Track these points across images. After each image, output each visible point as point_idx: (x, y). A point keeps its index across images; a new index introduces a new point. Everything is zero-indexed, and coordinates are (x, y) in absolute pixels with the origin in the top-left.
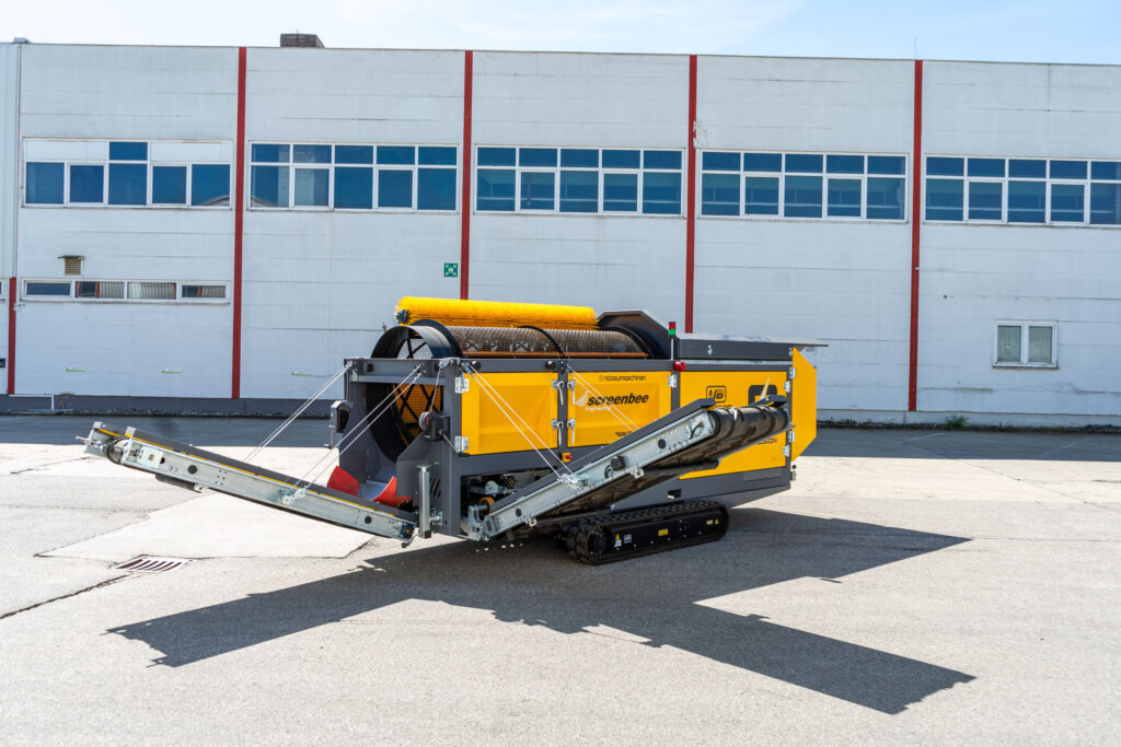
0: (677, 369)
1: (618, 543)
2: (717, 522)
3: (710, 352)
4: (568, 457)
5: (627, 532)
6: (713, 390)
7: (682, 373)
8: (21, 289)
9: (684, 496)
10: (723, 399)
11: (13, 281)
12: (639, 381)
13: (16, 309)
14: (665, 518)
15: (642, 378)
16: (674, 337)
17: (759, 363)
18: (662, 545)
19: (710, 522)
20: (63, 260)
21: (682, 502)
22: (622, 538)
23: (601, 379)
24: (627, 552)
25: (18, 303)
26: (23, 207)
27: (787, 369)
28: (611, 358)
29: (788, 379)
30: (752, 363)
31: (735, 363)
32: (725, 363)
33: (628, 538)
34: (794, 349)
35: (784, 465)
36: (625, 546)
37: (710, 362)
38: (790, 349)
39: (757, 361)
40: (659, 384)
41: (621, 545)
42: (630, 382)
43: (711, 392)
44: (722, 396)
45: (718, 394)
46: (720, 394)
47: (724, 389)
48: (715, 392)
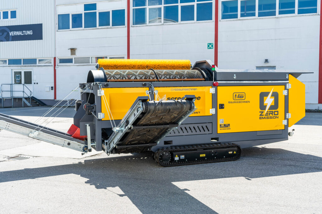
0: (214, 85)
1: (177, 158)
2: (235, 152)
3: (235, 78)
5: (183, 154)
6: (237, 94)
7: (218, 87)
8: (57, 61)
9: (220, 141)
11: (55, 58)
12: (193, 91)
13: (56, 69)
14: (204, 149)
15: (194, 89)
16: (215, 71)
17: (267, 82)
18: (201, 161)
19: (230, 152)
20: (70, 50)
21: (220, 143)
22: (179, 156)
23: (172, 90)
24: (181, 163)
25: (56, 66)
26: (57, 31)
27: (285, 85)
29: (285, 89)
30: (262, 82)
31: (251, 82)
32: (244, 82)
33: (183, 157)
34: (290, 75)
35: (284, 129)
36: (180, 160)
37: (236, 82)
38: (287, 75)
39: (266, 81)
40: (205, 92)
41: (178, 159)
42: (188, 91)
43: (236, 95)
44: (243, 97)
45: (240, 96)
46: (242, 96)
47: (244, 94)
48: (239, 95)
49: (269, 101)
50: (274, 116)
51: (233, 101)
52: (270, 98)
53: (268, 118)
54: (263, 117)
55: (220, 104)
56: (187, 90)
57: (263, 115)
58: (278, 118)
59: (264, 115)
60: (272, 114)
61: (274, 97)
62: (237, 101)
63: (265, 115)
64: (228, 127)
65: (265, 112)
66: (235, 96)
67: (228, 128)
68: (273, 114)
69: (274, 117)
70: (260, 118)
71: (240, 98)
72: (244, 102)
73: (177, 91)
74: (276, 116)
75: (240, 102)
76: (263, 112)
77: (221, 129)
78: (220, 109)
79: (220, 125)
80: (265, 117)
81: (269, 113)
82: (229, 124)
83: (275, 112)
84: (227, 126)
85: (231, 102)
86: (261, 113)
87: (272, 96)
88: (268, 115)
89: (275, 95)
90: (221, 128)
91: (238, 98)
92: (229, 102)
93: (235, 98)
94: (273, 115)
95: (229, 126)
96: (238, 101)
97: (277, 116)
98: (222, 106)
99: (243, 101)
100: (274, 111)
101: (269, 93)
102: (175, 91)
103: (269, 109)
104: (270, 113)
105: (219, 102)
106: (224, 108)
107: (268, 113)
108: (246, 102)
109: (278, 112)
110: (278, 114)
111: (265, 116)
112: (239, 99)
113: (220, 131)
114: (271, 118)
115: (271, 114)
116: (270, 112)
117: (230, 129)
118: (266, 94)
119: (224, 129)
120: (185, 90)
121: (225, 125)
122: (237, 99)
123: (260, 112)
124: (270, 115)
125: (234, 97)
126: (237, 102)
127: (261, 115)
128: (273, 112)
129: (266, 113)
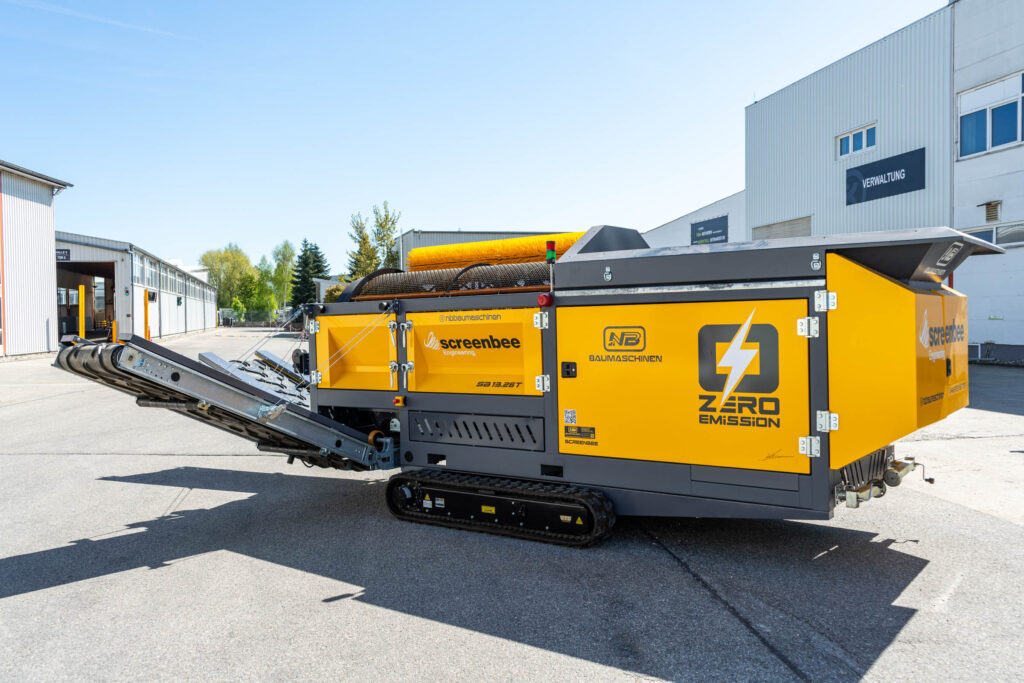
1: (428, 505)
2: (579, 521)
3: (607, 277)
4: (398, 401)
5: (441, 495)
6: (618, 333)
7: (558, 309)
9: (567, 477)
10: (640, 346)
12: (491, 321)
15: (495, 317)
18: (485, 525)
19: (566, 518)
22: (433, 499)
23: (442, 319)
24: (435, 518)
28: (502, 293)
29: (811, 312)
30: (706, 289)
31: (665, 290)
32: (641, 291)
33: (440, 502)
34: (831, 257)
35: (808, 472)
36: (434, 510)
37: (610, 292)
38: (816, 257)
39: (719, 285)
40: (520, 325)
41: (430, 506)
42: (479, 322)
43: (613, 334)
44: (638, 342)
45: (627, 339)
46: (633, 339)
47: (640, 331)
48: (623, 334)
49: (738, 359)
50: (759, 415)
51: (604, 353)
52: (742, 348)
53: (733, 422)
54: (716, 415)
55: (563, 363)
56: (477, 318)
57: (714, 410)
58: (778, 425)
59: (718, 410)
60: (751, 408)
61: (757, 344)
62: (616, 354)
63: (723, 410)
64: (589, 437)
65: (722, 398)
66: (611, 339)
67: (590, 440)
68: (757, 409)
69: (762, 422)
70: (702, 420)
71: (627, 344)
72: (640, 359)
73: (453, 323)
74: (768, 416)
75: (626, 359)
76: (714, 398)
77: (567, 442)
78: (563, 377)
79: (567, 428)
80: (720, 418)
81: (737, 402)
82: (593, 429)
83: (762, 400)
84: (586, 433)
85: (600, 359)
86: (705, 401)
87: (750, 339)
88: (734, 411)
89: (765, 337)
90: (569, 439)
91: (621, 344)
92: (592, 358)
93: (610, 345)
94: (754, 412)
95: (592, 435)
96: (621, 354)
97: (774, 418)
98: (570, 370)
99: (637, 354)
100: (758, 396)
101: (735, 328)
102: (448, 323)
103: (737, 390)
104: (741, 407)
105: (563, 356)
106: (575, 376)
107: (734, 405)
108: (650, 359)
109: (776, 401)
110: (776, 411)
111: (723, 414)
112: (623, 347)
113: (566, 446)
114: (746, 422)
115: (746, 410)
116: (740, 399)
117: (596, 444)
118: (727, 332)
119: (577, 442)
120: (472, 318)
121: (579, 429)
122: (617, 347)
123: (701, 397)
124: (740, 411)
125: (608, 342)
126: (619, 359)
127: (704, 408)
128: (754, 399)
129: (727, 404)
